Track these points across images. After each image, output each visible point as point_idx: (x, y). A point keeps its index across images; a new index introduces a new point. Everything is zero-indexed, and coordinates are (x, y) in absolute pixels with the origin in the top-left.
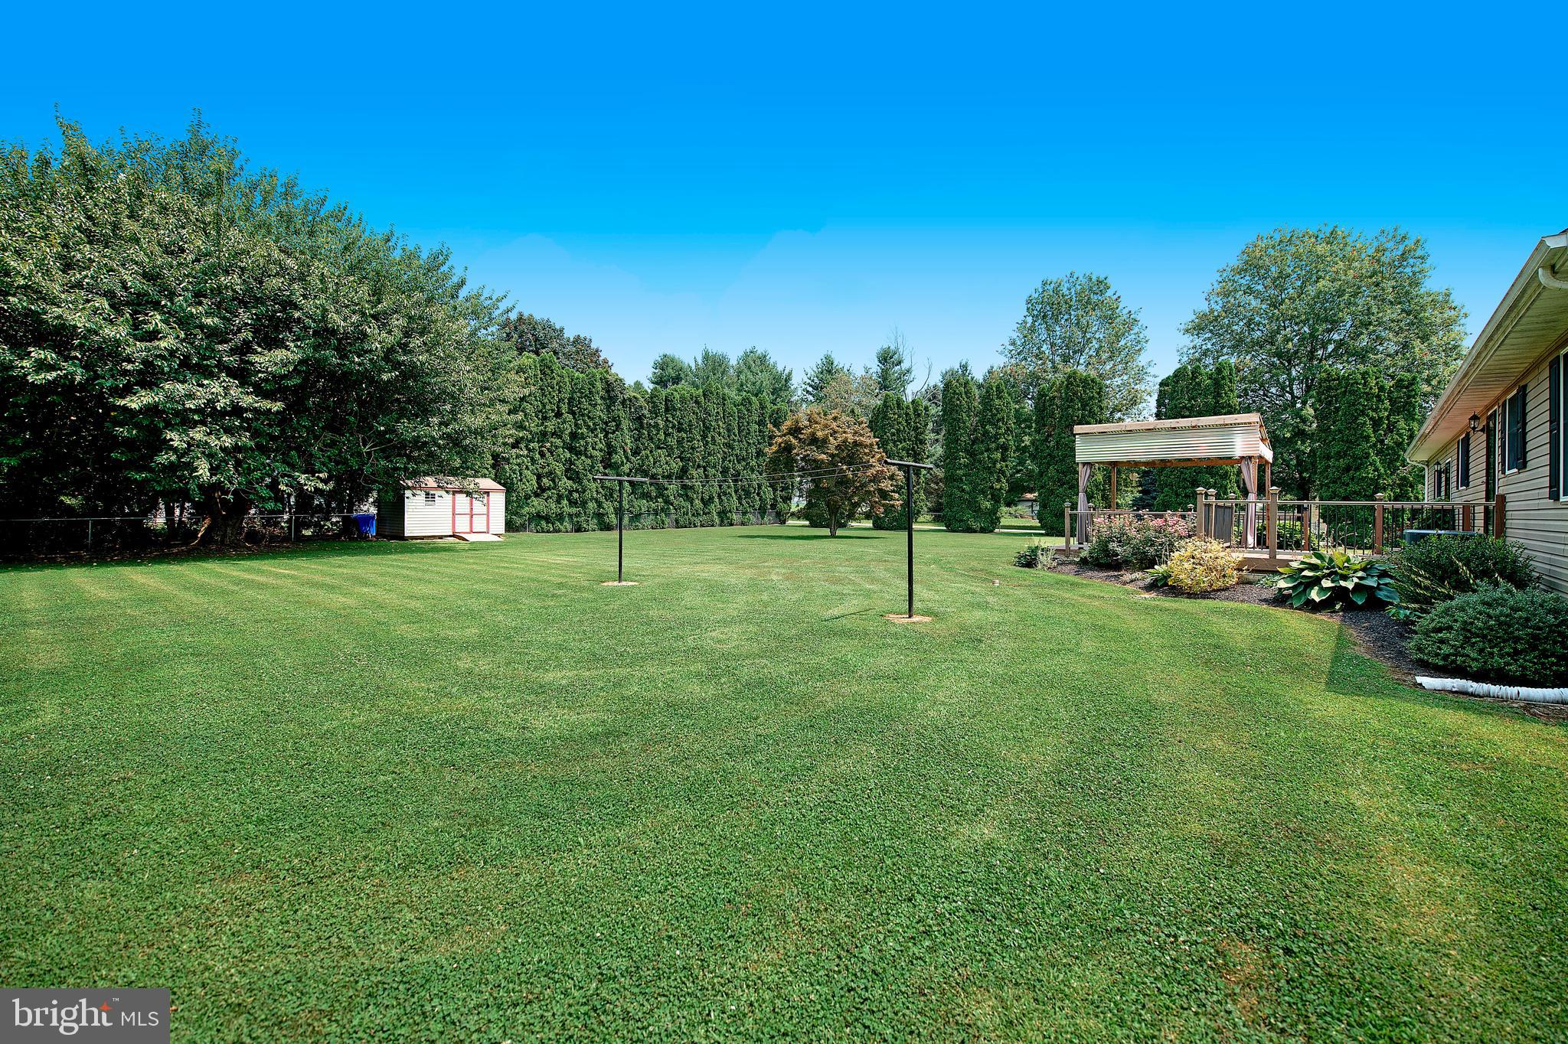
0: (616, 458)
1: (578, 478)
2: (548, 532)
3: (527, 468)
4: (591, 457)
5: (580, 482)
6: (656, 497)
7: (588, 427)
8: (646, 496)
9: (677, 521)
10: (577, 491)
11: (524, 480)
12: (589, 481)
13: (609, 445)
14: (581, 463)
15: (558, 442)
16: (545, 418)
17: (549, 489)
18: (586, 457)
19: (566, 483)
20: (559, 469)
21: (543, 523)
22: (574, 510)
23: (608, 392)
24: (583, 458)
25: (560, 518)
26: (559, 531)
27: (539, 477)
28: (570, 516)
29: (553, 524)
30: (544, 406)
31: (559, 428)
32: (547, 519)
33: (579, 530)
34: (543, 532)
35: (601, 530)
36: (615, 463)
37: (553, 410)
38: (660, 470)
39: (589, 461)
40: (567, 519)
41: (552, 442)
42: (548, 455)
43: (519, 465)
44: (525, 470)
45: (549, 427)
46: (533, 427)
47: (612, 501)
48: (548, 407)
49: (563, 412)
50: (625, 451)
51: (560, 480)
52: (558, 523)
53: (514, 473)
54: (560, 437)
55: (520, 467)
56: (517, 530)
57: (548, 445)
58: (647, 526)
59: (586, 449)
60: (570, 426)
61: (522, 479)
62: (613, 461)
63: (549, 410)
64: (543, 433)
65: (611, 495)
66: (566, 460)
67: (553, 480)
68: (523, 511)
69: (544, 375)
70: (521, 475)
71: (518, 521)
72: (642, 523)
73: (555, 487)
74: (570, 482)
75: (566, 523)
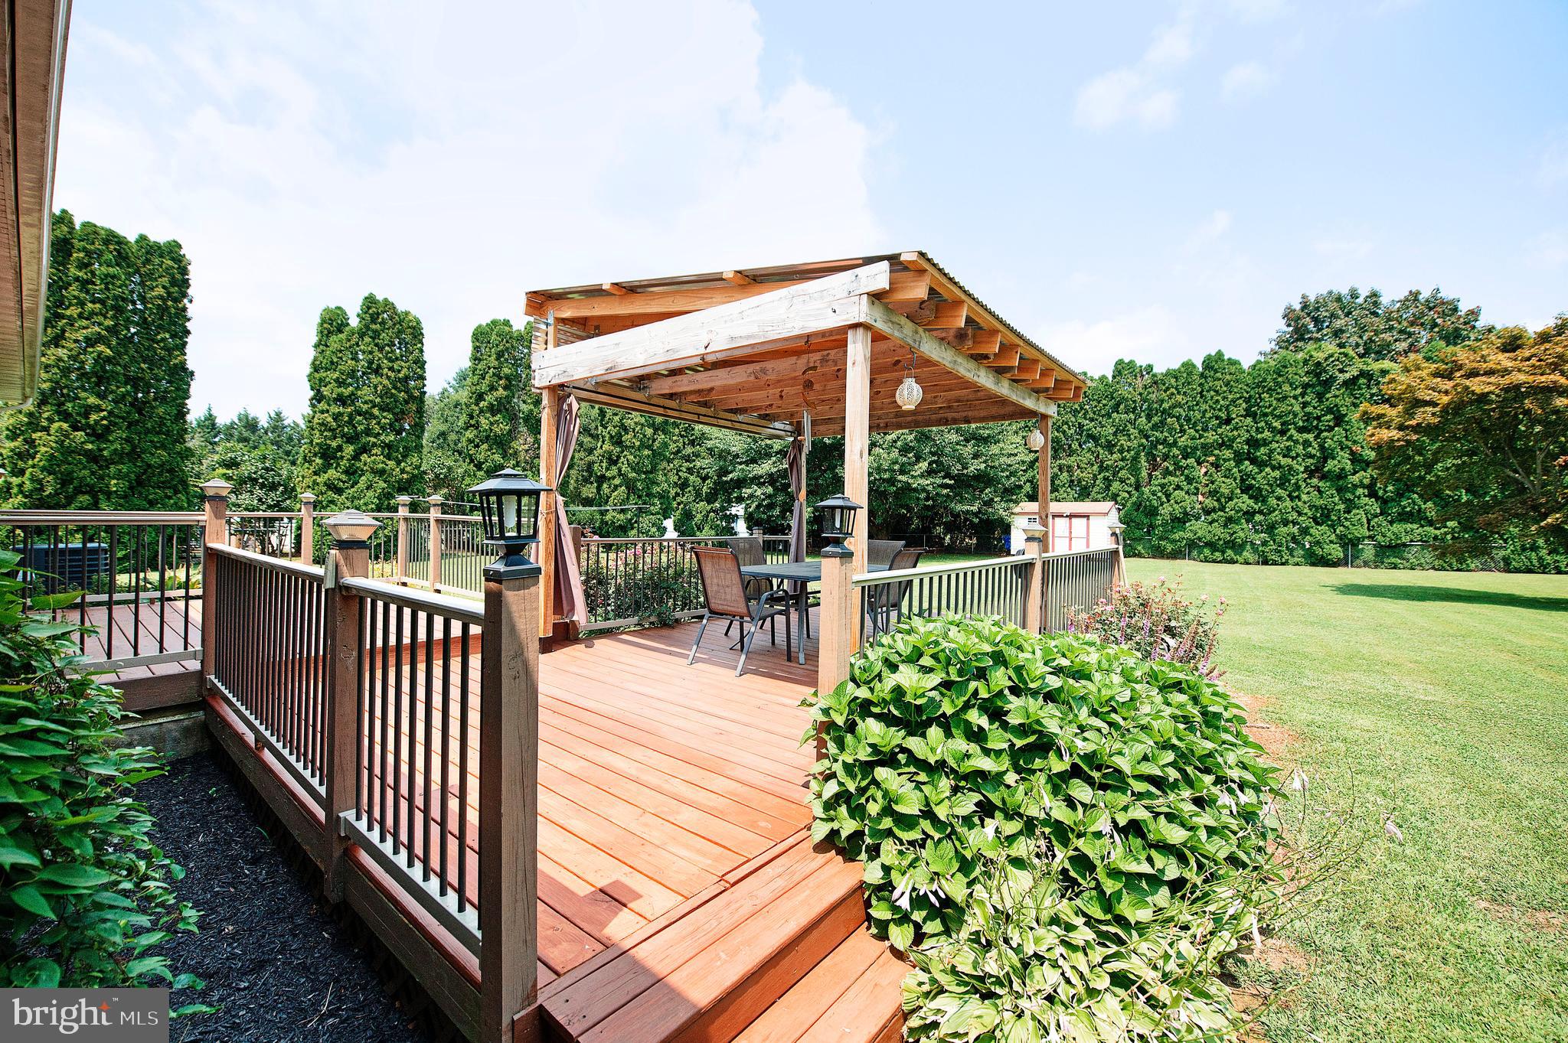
0: (1333, 465)
1: (1262, 496)
2: (1214, 561)
3: (1178, 487)
4: (1280, 467)
5: (1264, 501)
6: (1442, 519)
7: (1273, 429)
8: (1415, 517)
9: (1507, 559)
10: (1261, 512)
11: (1172, 502)
12: (1279, 498)
13: (1322, 448)
14: (1263, 478)
15: (1228, 454)
16: (1205, 429)
17: (1214, 510)
18: (1273, 468)
19: (1245, 502)
20: (1229, 486)
21: (1207, 551)
22: (1258, 537)
23: (1318, 375)
24: (1268, 469)
25: (1237, 547)
26: (1235, 562)
28: (1254, 545)
29: (1223, 552)
30: (1204, 413)
31: (1227, 436)
32: (1213, 546)
33: (1265, 563)
34: (1207, 561)
35: (1313, 564)
36: (1329, 471)
37: (1218, 418)
39: (1277, 474)
40: (1248, 547)
41: (1217, 457)
43: (1163, 486)
44: (1175, 490)
45: (1211, 437)
46: (1183, 441)
47: (1332, 526)
48: (1208, 415)
49: (1234, 416)
50: (1352, 453)
51: (1231, 499)
52: (1229, 552)
53: (1154, 495)
54: (1230, 447)
55: (1163, 488)
56: (1175, 555)
57: (1212, 459)
58: (1420, 565)
59: (1270, 457)
60: (1248, 431)
61: (1169, 501)
62: (1326, 469)
63: (1210, 418)
64: (1204, 446)
65: (1328, 517)
66: (1246, 474)
67: (1218, 500)
68: (1176, 536)
69: (1206, 378)
70: (1168, 496)
71: (1169, 547)
72: (1408, 560)
73: (1222, 509)
74: (1251, 502)
75: (1245, 553)
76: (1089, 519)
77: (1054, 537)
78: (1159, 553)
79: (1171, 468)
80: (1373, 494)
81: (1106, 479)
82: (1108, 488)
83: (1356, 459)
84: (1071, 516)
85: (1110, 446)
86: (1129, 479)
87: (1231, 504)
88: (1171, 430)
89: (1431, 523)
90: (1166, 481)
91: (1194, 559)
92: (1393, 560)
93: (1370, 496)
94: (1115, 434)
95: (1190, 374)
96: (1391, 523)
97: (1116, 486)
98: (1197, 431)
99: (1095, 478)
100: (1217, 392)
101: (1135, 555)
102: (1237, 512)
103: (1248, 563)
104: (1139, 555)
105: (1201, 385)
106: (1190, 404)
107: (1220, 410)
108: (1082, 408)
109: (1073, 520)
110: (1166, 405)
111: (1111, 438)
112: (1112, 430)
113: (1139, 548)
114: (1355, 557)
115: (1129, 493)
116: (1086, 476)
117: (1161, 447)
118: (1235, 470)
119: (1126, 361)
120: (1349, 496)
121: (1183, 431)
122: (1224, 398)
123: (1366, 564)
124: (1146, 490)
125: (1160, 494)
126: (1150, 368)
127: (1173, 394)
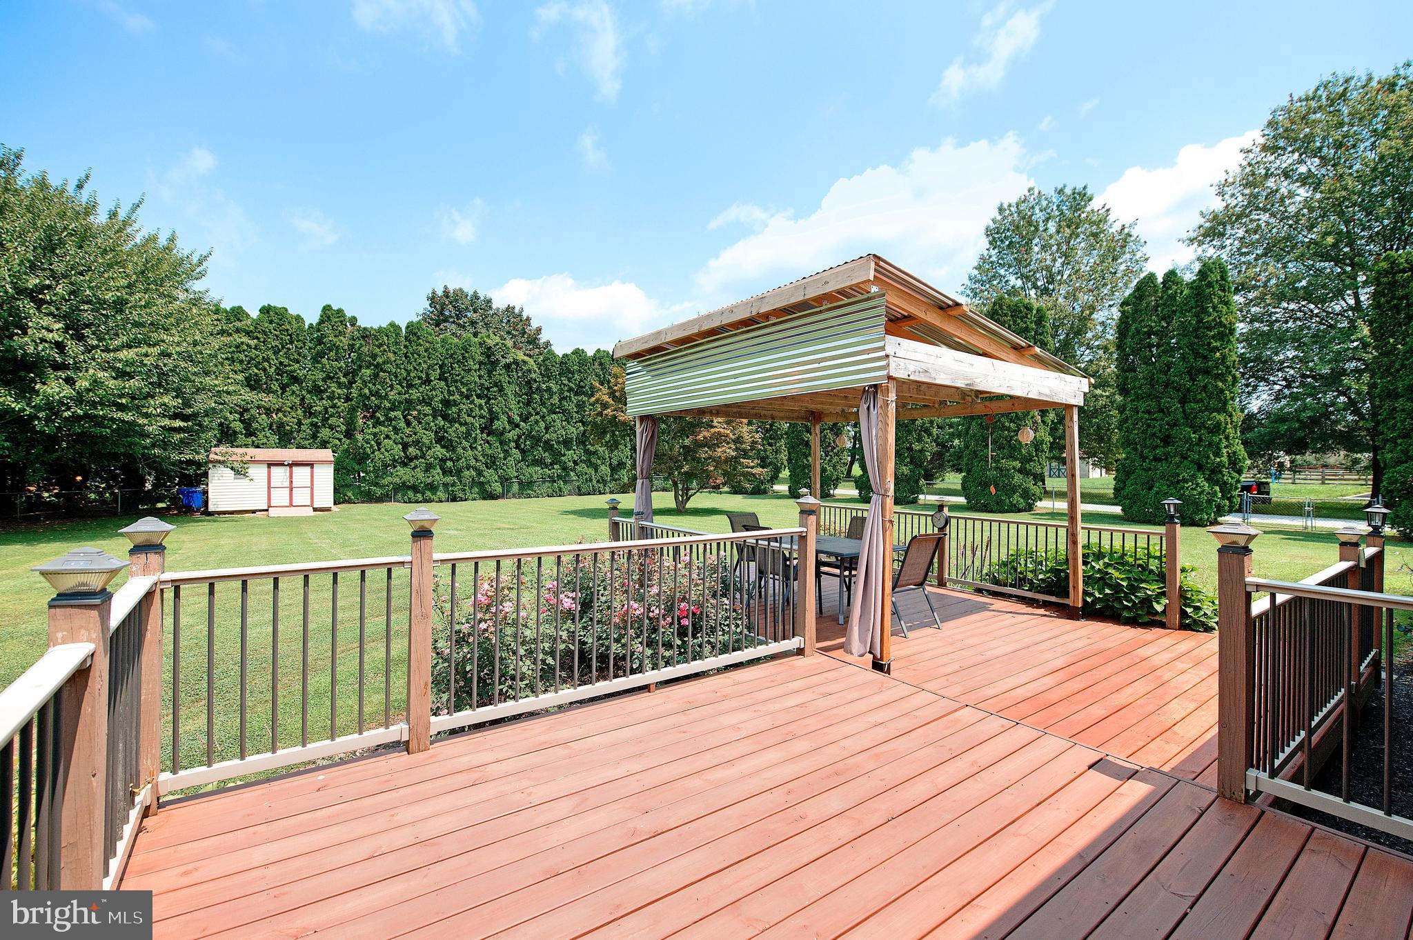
0: (497, 425)
1: (452, 446)
2: (417, 502)
3: (388, 437)
4: (466, 424)
5: (454, 450)
6: (552, 464)
7: (461, 394)
8: (540, 462)
9: (579, 488)
10: (451, 459)
11: (383, 450)
12: (464, 449)
13: (490, 411)
14: (454, 431)
15: (427, 410)
16: (410, 386)
17: (416, 458)
18: (461, 424)
19: (439, 451)
20: (427, 437)
21: (410, 493)
22: (449, 479)
23: (488, 357)
24: (457, 425)
25: (432, 487)
26: (431, 501)
27: (405, 447)
28: (446, 485)
29: (423, 494)
30: (408, 372)
31: (427, 395)
32: (415, 489)
33: (454, 499)
34: (410, 502)
35: (484, 499)
36: (496, 429)
37: (420, 378)
38: (555, 435)
39: (463, 429)
40: (441, 488)
41: (419, 412)
42: (415, 423)
43: (375, 435)
44: (384, 439)
45: (415, 394)
46: (392, 395)
47: (496, 469)
48: (412, 375)
49: (433, 378)
50: (509, 417)
51: (429, 448)
52: (428, 493)
53: (367, 443)
54: (429, 404)
55: (375, 437)
56: (380, 500)
57: (414, 413)
58: (541, 494)
59: (459, 416)
60: (442, 392)
61: (379, 449)
62: (494, 427)
63: (415, 377)
64: (409, 401)
65: (494, 463)
66: (439, 428)
67: (421, 450)
68: (385, 482)
69: (410, 341)
70: (379, 444)
71: (379, 492)
72: (535, 492)
73: (423, 457)
74: (444, 451)
75: (438, 493)
76: (312, 468)
77: (269, 487)
78: (370, 498)
79: (382, 419)
80: (517, 447)
81: (314, 425)
82: (314, 436)
83: (510, 421)
84: (291, 465)
85: (317, 391)
86: (339, 426)
87: (430, 453)
88: (383, 383)
89: (547, 466)
90: (377, 430)
91: (399, 501)
92: (529, 492)
93: (516, 448)
94: (324, 380)
95: (398, 335)
96: (528, 466)
97: (325, 433)
98: (403, 387)
99: (300, 423)
100: (419, 355)
101: (345, 502)
102: (435, 459)
103: (441, 501)
104: (349, 501)
105: (405, 346)
106: (398, 362)
107: (422, 372)
108: (283, 347)
109: (294, 469)
110: (380, 360)
111: (320, 383)
112: (321, 375)
113: (350, 494)
114: (508, 491)
115: (340, 440)
116: (290, 420)
117: (373, 398)
118: (432, 424)
119: (335, 308)
120: (506, 447)
121: (392, 386)
122: (425, 362)
123: (514, 496)
124: (359, 437)
125: (373, 442)
126: (353, 321)
127: (385, 351)
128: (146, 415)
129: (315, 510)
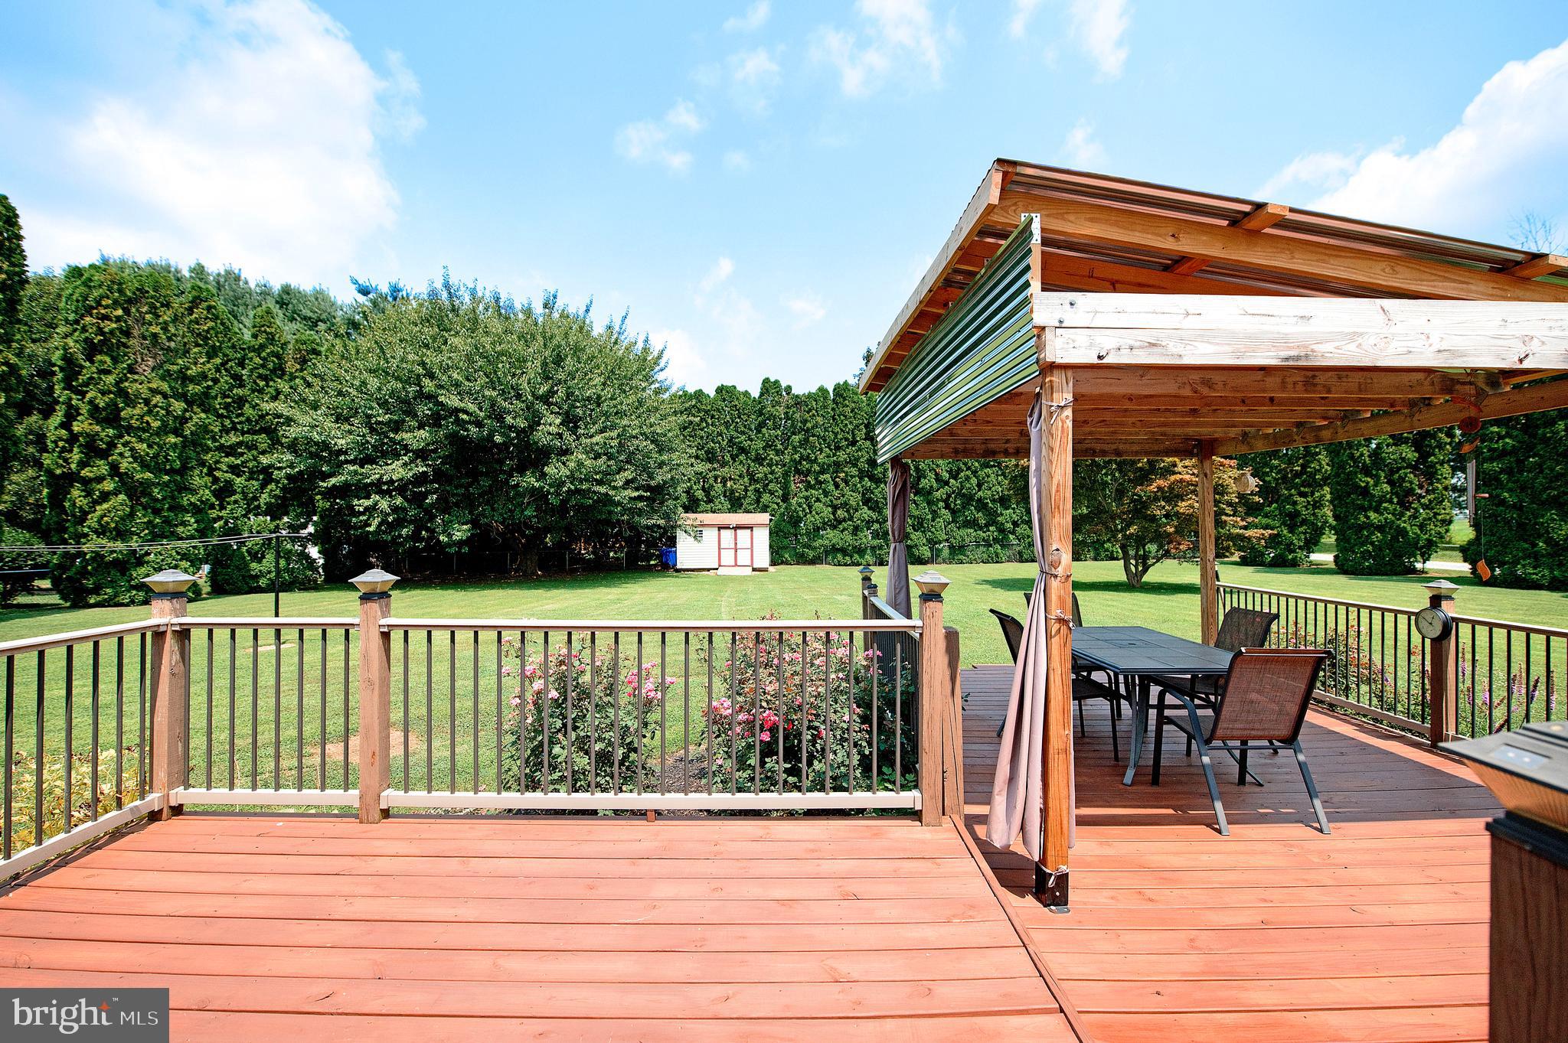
0: (924, 483)
1: (878, 507)
2: (846, 565)
3: (818, 500)
6: (987, 525)
8: (972, 524)
9: (1020, 553)
10: (877, 521)
11: (814, 513)
14: (879, 492)
15: (854, 471)
16: (838, 448)
17: (844, 520)
19: (866, 513)
20: (854, 499)
21: (839, 556)
22: (876, 542)
25: (861, 551)
27: (835, 508)
28: (873, 548)
29: (851, 557)
30: (836, 434)
31: (853, 456)
32: (844, 551)
34: (839, 565)
36: (923, 488)
37: (846, 439)
38: (989, 492)
40: (869, 551)
41: (846, 473)
42: (842, 485)
43: (807, 498)
44: (815, 502)
45: (842, 456)
46: (821, 458)
47: (923, 532)
48: (840, 436)
49: (858, 439)
50: (937, 474)
51: (857, 510)
52: (856, 556)
53: (800, 507)
54: (855, 465)
55: (807, 500)
56: (813, 562)
57: (842, 475)
58: (975, 560)
59: (884, 475)
60: (868, 453)
61: (811, 512)
62: (920, 486)
63: (841, 439)
64: (837, 464)
65: (921, 524)
66: (866, 489)
67: (848, 511)
68: (816, 544)
69: (837, 404)
70: (810, 507)
71: (811, 554)
72: (968, 557)
73: (851, 519)
74: (870, 512)
75: (866, 557)
76: (752, 531)
77: (719, 549)
78: (802, 560)
79: (813, 483)
80: (947, 507)
81: (757, 491)
82: (758, 501)
83: (938, 478)
84: (737, 528)
85: (759, 460)
86: (777, 491)
87: (857, 515)
88: (813, 447)
89: (981, 528)
90: (808, 494)
91: (829, 564)
92: (961, 557)
93: (946, 508)
94: (764, 448)
95: (825, 398)
96: (959, 528)
97: (766, 498)
98: (831, 450)
99: (746, 490)
100: (845, 416)
101: (782, 563)
102: (863, 521)
104: (787, 563)
105: (833, 409)
106: (826, 425)
107: (848, 433)
108: (733, 421)
109: (738, 531)
110: (809, 425)
111: (761, 452)
112: (762, 444)
113: (787, 556)
114: (938, 556)
115: (778, 504)
116: (739, 487)
117: (805, 463)
118: (859, 485)
119: (772, 380)
120: (934, 508)
121: (821, 450)
122: (851, 423)
123: (944, 562)
124: (794, 501)
125: (804, 506)
126: (789, 389)
127: (814, 415)
128: (615, 488)
129: (754, 570)
